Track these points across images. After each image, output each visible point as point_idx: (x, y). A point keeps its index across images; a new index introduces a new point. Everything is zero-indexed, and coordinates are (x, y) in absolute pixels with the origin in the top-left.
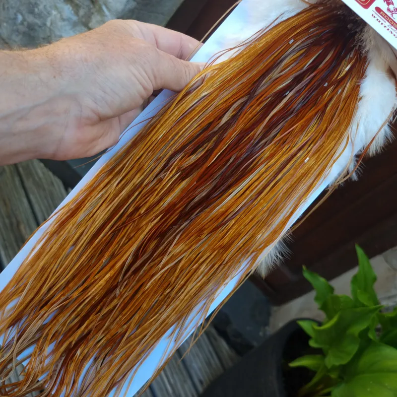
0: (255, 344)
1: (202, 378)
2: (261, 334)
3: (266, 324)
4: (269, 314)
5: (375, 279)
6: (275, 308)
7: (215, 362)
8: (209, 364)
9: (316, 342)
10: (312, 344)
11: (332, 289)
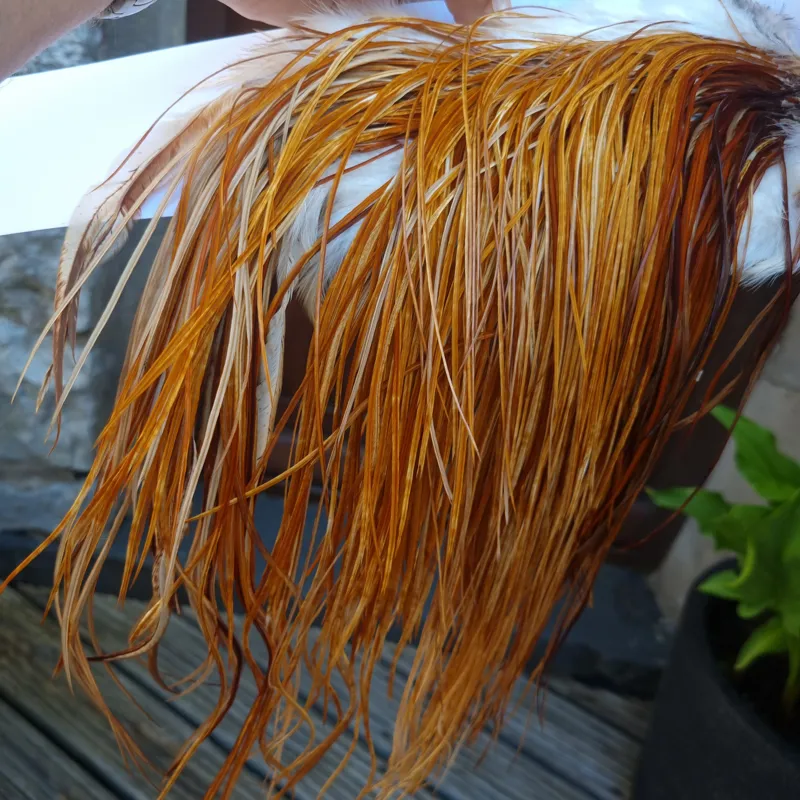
0: (661, 662)
1: (612, 783)
2: (660, 638)
3: (656, 614)
4: (650, 596)
5: (772, 438)
6: (652, 579)
7: (616, 739)
8: (608, 751)
9: (750, 605)
10: (745, 612)
11: (718, 498)
